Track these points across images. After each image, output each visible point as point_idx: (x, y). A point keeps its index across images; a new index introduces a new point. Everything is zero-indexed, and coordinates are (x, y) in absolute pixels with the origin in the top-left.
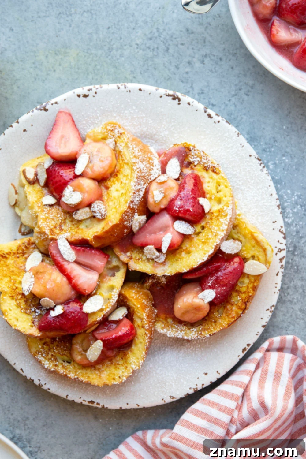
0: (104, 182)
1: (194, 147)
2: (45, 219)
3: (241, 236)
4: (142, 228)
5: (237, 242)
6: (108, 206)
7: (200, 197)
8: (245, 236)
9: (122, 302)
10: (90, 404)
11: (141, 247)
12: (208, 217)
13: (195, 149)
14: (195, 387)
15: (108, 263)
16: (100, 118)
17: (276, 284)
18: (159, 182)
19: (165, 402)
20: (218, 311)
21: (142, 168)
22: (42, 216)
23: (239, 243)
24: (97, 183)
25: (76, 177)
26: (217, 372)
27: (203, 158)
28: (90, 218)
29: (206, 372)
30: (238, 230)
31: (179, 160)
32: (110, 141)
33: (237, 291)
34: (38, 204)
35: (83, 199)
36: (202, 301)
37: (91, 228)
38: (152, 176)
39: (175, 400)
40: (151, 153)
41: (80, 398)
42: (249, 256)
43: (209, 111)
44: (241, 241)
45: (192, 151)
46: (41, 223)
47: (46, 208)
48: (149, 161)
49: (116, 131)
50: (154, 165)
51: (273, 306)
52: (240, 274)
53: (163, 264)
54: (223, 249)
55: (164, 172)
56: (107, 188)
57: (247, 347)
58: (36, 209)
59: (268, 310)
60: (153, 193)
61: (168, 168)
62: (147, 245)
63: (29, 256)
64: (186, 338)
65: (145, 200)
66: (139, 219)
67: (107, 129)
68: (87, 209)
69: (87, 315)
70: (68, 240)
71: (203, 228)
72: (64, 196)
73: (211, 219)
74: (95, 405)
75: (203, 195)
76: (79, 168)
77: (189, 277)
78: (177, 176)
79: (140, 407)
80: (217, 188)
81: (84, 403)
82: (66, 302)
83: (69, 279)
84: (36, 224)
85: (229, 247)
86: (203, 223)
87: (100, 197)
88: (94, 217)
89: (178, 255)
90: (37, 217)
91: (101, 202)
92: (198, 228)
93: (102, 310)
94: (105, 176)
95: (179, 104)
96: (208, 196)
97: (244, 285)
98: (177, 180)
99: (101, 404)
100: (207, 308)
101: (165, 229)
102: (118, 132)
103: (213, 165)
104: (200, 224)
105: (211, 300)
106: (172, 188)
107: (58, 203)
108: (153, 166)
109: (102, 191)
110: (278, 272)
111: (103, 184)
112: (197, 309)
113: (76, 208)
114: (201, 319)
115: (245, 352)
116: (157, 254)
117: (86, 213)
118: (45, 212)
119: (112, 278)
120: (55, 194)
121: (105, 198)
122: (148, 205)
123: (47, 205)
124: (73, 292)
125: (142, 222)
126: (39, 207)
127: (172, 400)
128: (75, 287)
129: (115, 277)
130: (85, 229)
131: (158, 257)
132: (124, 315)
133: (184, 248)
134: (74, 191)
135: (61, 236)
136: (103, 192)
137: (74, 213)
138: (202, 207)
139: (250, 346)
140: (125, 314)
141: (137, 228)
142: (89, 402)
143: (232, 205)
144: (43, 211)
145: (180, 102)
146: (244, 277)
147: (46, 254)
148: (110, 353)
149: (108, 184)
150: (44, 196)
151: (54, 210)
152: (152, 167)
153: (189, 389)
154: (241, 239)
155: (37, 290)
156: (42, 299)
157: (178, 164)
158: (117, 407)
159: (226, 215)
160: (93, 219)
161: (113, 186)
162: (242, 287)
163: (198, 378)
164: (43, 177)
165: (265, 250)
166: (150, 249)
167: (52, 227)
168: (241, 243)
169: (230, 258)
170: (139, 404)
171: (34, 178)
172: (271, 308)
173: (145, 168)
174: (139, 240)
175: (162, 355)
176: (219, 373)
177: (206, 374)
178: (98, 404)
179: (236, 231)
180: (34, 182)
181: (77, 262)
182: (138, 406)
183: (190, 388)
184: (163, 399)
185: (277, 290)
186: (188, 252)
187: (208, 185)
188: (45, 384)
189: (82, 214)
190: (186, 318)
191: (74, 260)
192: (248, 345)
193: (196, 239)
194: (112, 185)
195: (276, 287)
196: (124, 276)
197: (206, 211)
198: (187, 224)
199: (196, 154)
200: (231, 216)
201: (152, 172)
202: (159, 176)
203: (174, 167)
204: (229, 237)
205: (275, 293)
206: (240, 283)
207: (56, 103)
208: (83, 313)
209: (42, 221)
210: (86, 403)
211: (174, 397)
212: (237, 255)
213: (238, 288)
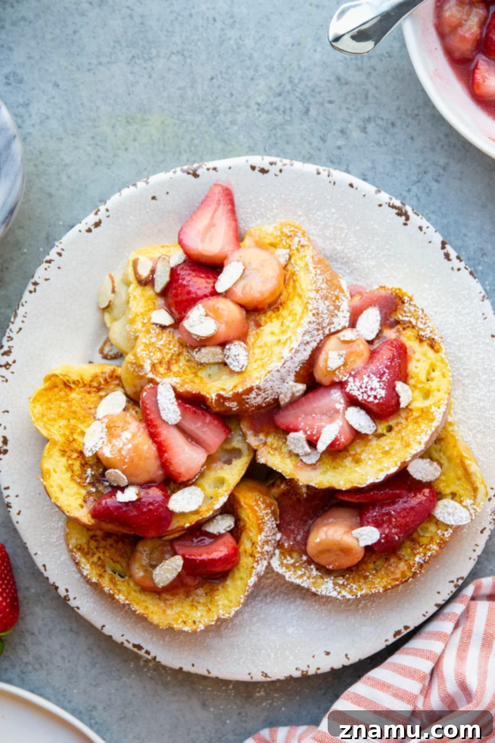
0: (256, 314)
1: (411, 299)
2: (147, 346)
3: (443, 457)
4: (295, 401)
5: (435, 464)
6: (253, 353)
7: (400, 380)
8: (450, 459)
9: (230, 508)
10: (135, 650)
11: (287, 431)
12: (403, 414)
13: (412, 303)
14: (305, 669)
15: (227, 441)
16: (275, 211)
17: (477, 545)
18: (342, 339)
19: (252, 678)
20: (375, 562)
21: (321, 309)
22: (143, 339)
23: (439, 468)
24: (244, 312)
25: (214, 293)
26: (346, 655)
27: (420, 320)
28: (218, 363)
29: (328, 651)
30: (442, 446)
31: (381, 311)
32: (282, 254)
33: (413, 540)
34: (144, 319)
35: (217, 332)
36: (355, 541)
37: (216, 381)
38: (333, 326)
39: (268, 679)
40: (342, 291)
41: (123, 635)
42: (448, 491)
43: (449, 248)
44: (441, 465)
45: (406, 305)
46: (140, 349)
47: (154, 329)
48: (334, 301)
49: (296, 239)
50: (341, 309)
51: (462, 578)
52: (426, 515)
53: (313, 466)
54: (411, 470)
55: (353, 324)
56: (258, 325)
57: (403, 630)
58: (139, 326)
59: (452, 582)
60: (327, 354)
61: (361, 321)
62: (296, 430)
63: (106, 395)
64: (313, 590)
65: (311, 362)
66: (293, 388)
67: (282, 232)
68: (218, 350)
69: (172, 514)
70: (174, 389)
71: (390, 429)
72: (188, 318)
73: (406, 419)
74: (142, 653)
75: (405, 379)
76: (223, 283)
77: (346, 499)
78: (371, 337)
79: (210, 675)
80: (428, 374)
81: (126, 644)
82: (145, 485)
83: (161, 449)
84: (133, 347)
85: (421, 471)
86: (392, 422)
87: (243, 337)
88: (225, 364)
89: (338, 461)
90: (136, 338)
91: (242, 344)
92: (382, 429)
93: (196, 512)
94: (260, 306)
95: (405, 224)
96: (412, 381)
97: (428, 535)
98: (370, 342)
99: (153, 654)
100: (361, 554)
101: (332, 414)
102: (299, 242)
103: (433, 337)
104: (388, 421)
105: (370, 543)
106: (360, 355)
107: (177, 324)
108: (339, 311)
109: (248, 328)
110: (485, 529)
111: (253, 317)
112: (345, 551)
113: (203, 343)
114: (345, 567)
115: (398, 637)
116: (307, 449)
117: (214, 355)
118: (150, 335)
119: (226, 466)
120: (173, 309)
121: (251, 339)
122: (315, 370)
123: (156, 324)
124: (161, 472)
125: (298, 394)
126: (144, 324)
127: (263, 679)
128: (165, 465)
129: (230, 466)
130: (206, 380)
131: (307, 455)
132: (228, 529)
133: (352, 452)
134: (207, 315)
135: (166, 380)
136: (250, 330)
137: (197, 350)
138: (398, 396)
139: (409, 630)
140: (229, 527)
141: (287, 400)
142: (135, 646)
143: (445, 407)
144: (148, 332)
145: (408, 222)
146: (430, 521)
147: (134, 400)
148: (189, 581)
149: (260, 319)
150: (155, 309)
151: (165, 337)
152: (336, 311)
153: (294, 670)
154: (442, 462)
155: (107, 453)
156: (109, 471)
157: (379, 318)
158: (176, 666)
159: (432, 420)
160: (222, 366)
161: (269, 324)
162: (423, 536)
163: (313, 657)
164: (162, 280)
165: (475, 490)
166: (297, 439)
167: (156, 361)
168: (441, 468)
169: (417, 486)
170: (211, 671)
171: (149, 277)
172: (458, 580)
173: (325, 311)
174: (284, 419)
175: (267, 604)
176: (348, 659)
177: (328, 654)
178: (148, 652)
179: (438, 447)
180: (147, 282)
181: (179, 427)
182: (209, 672)
183: (297, 669)
184: (249, 674)
185: (474, 555)
186: (357, 461)
187: (417, 365)
188: (75, 598)
189: (207, 354)
190: (323, 561)
191: (175, 422)
192: (406, 628)
193: (374, 442)
194: (266, 323)
195: (475, 551)
196: (245, 469)
197: (403, 405)
198: (368, 418)
199: (410, 312)
200: (438, 424)
201: (335, 320)
202: (344, 328)
203: (370, 322)
204: (426, 454)
205: (470, 558)
206: (422, 530)
207: (215, 169)
208: (167, 508)
209: (142, 347)
210: (130, 646)
211: (269, 675)
212: (429, 485)
213: (415, 535)
